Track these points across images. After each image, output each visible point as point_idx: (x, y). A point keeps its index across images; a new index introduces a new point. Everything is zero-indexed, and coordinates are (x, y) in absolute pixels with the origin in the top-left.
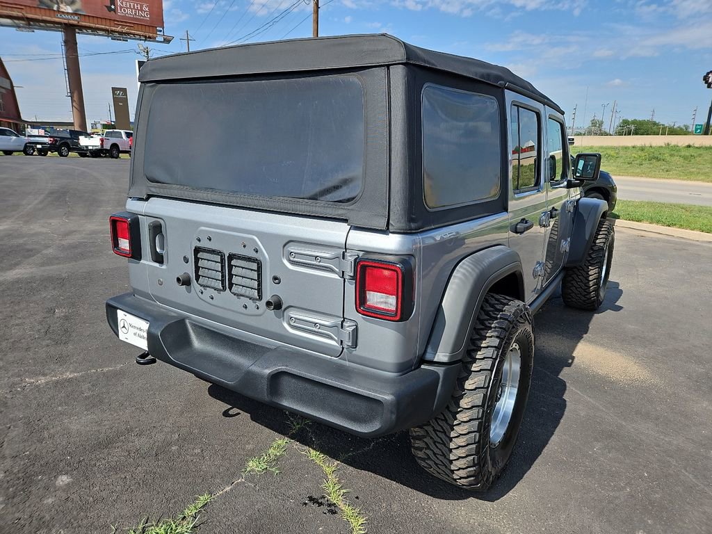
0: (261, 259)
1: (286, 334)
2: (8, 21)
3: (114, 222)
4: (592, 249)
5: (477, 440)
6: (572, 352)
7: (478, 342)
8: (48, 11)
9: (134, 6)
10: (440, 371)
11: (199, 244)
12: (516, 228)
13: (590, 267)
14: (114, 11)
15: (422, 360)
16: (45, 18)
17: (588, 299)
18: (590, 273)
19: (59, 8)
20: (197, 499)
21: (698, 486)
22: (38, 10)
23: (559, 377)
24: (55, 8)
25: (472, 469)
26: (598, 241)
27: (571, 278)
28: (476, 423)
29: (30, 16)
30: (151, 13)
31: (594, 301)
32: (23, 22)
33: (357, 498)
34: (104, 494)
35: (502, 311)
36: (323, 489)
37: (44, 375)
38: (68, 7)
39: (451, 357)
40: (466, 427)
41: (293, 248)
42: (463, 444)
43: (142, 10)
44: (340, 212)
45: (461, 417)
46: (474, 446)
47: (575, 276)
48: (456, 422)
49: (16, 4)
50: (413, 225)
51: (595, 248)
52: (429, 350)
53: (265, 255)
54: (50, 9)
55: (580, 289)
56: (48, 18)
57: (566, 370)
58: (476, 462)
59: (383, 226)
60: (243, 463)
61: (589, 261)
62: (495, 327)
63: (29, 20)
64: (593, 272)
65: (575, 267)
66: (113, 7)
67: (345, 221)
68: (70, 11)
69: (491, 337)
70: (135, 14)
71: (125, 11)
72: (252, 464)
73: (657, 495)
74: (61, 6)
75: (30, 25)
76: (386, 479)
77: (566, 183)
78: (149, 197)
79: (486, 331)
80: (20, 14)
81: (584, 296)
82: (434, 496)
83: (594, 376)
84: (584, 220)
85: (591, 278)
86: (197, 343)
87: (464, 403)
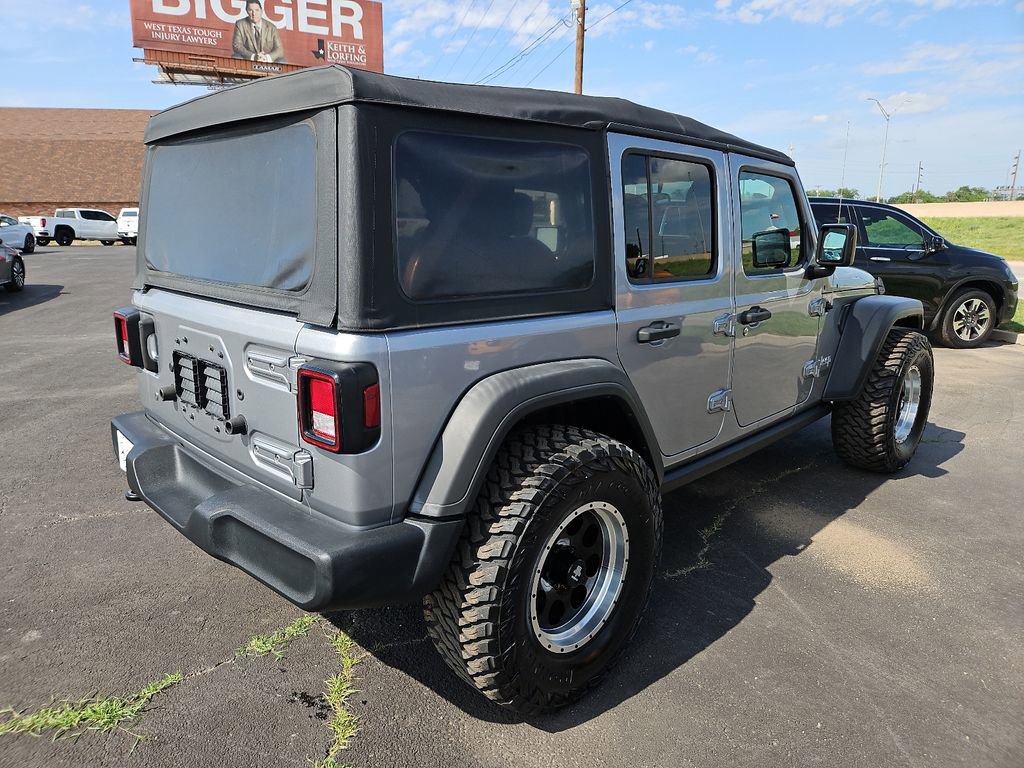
0: (227, 368)
1: (252, 467)
2: (198, 78)
3: (118, 322)
4: (877, 376)
5: (490, 633)
6: (813, 535)
7: (507, 493)
8: (243, 63)
9: (347, 49)
10: (426, 528)
11: (177, 348)
12: (638, 334)
13: (872, 404)
14: (323, 56)
15: (408, 512)
16: (239, 71)
17: (872, 455)
18: (874, 413)
19: (256, 57)
20: (164, 678)
21: (900, 754)
22: (232, 62)
23: (767, 568)
24: (252, 59)
25: (489, 675)
26: (887, 363)
27: (842, 421)
28: (487, 607)
29: (222, 70)
30: (368, 55)
31: (882, 459)
32: (216, 78)
33: (365, 703)
34: (64, 658)
35: (563, 452)
36: (326, 686)
37: (82, 511)
38: (268, 55)
39: (444, 510)
40: (475, 613)
41: (252, 353)
42: (473, 637)
43: (357, 53)
44: (294, 303)
45: (471, 598)
46: (487, 641)
47: (848, 417)
48: (464, 605)
49: (207, 56)
50: (371, 322)
51: (883, 374)
52: (417, 499)
53: (229, 363)
54: (246, 60)
55: (857, 439)
56: (244, 72)
57: (786, 559)
58: (494, 666)
59: (328, 321)
60: (245, 641)
61: (870, 394)
62: (540, 474)
63: (222, 75)
64: (878, 412)
65: (849, 403)
66: (321, 52)
67: (294, 314)
68: (270, 61)
69: (529, 486)
70: (349, 59)
71: (335, 56)
72: (255, 645)
73: (817, 758)
74: (260, 54)
75: (223, 81)
76: (419, 684)
77: (803, 271)
78: (148, 288)
79: (522, 479)
80: (211, 69)
81: (866, 449)
82: (472, 714)
83: (827, 572)
84: (861, 330)
85: (874, 421)
86: (182, 476)
87: (475, 578)
